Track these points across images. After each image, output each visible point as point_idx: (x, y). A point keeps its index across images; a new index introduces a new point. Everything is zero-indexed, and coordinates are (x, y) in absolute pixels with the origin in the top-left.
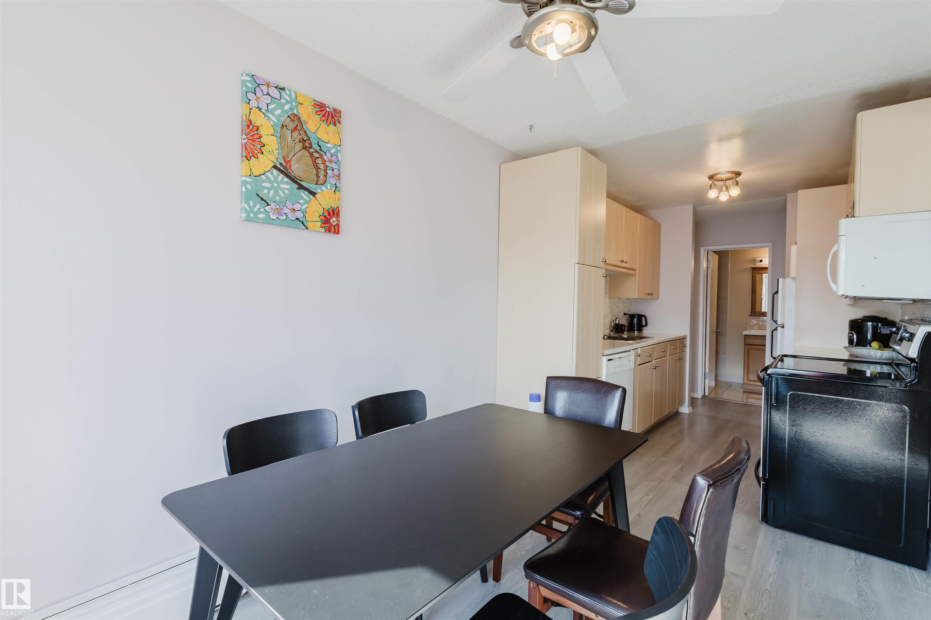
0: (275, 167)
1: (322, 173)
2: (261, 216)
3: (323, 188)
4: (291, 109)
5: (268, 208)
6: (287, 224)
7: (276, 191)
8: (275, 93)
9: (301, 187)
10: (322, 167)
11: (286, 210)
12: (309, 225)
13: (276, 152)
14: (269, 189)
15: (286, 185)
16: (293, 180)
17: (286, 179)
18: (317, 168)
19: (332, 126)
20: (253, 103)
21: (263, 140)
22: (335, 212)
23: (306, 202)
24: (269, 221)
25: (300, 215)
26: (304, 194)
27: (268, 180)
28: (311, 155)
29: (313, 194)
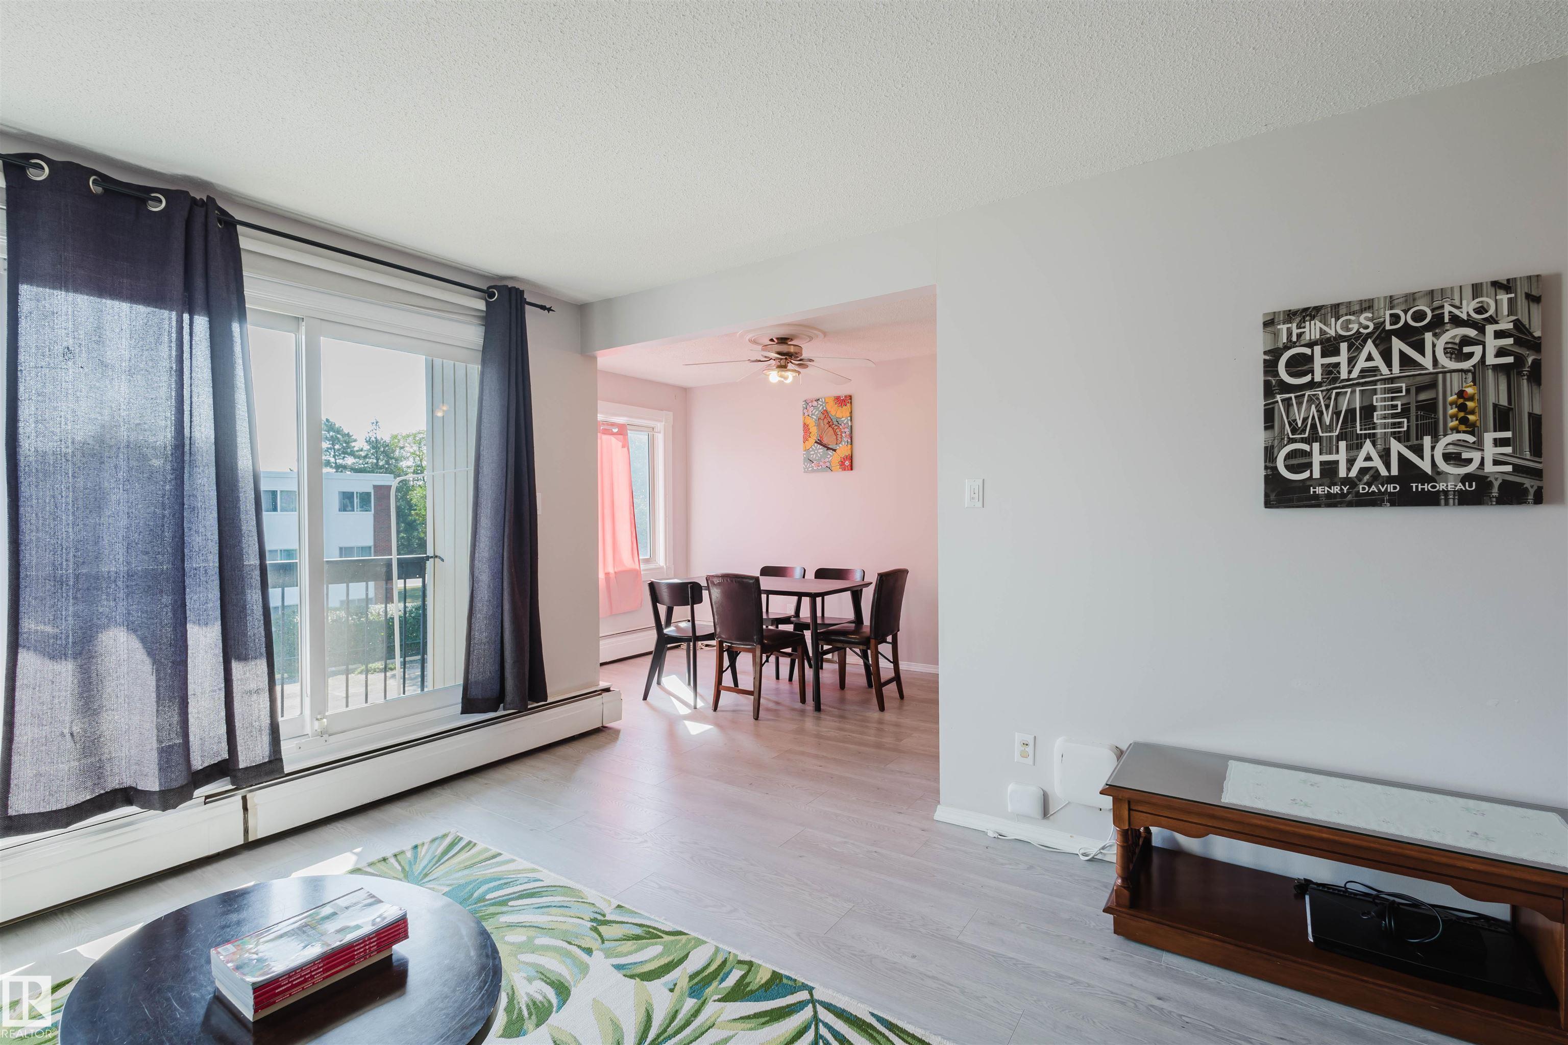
0: (816, 442)
1: (839, 436)
2: (810, 469)
3: (840, 445)
4: (823, 408)
5: (813, 465)
6: (822, 470)
7: (816, 454)
8: (815, 403)
9: (828, 449)
10: (839, 433)
11: (821, 463)
12: (833, 469)
13: (816, 434)
14: (813, 454)
15: (821, 449)
16: (824, 446)
17: (821, 447)
18: (836, 435)
19: (844, 407)
20: (806, 414)
21: (810, 431)
22: (851, 458)
23: (831, 456)
24: (813, 471)
25: (828, 464)
26: (830, 452)
27: (813, 450)
28: (833, 429)
29: (835, 450)
